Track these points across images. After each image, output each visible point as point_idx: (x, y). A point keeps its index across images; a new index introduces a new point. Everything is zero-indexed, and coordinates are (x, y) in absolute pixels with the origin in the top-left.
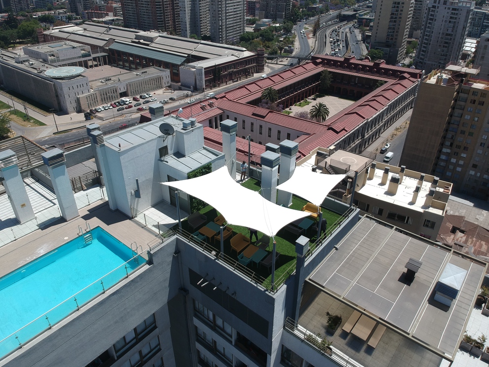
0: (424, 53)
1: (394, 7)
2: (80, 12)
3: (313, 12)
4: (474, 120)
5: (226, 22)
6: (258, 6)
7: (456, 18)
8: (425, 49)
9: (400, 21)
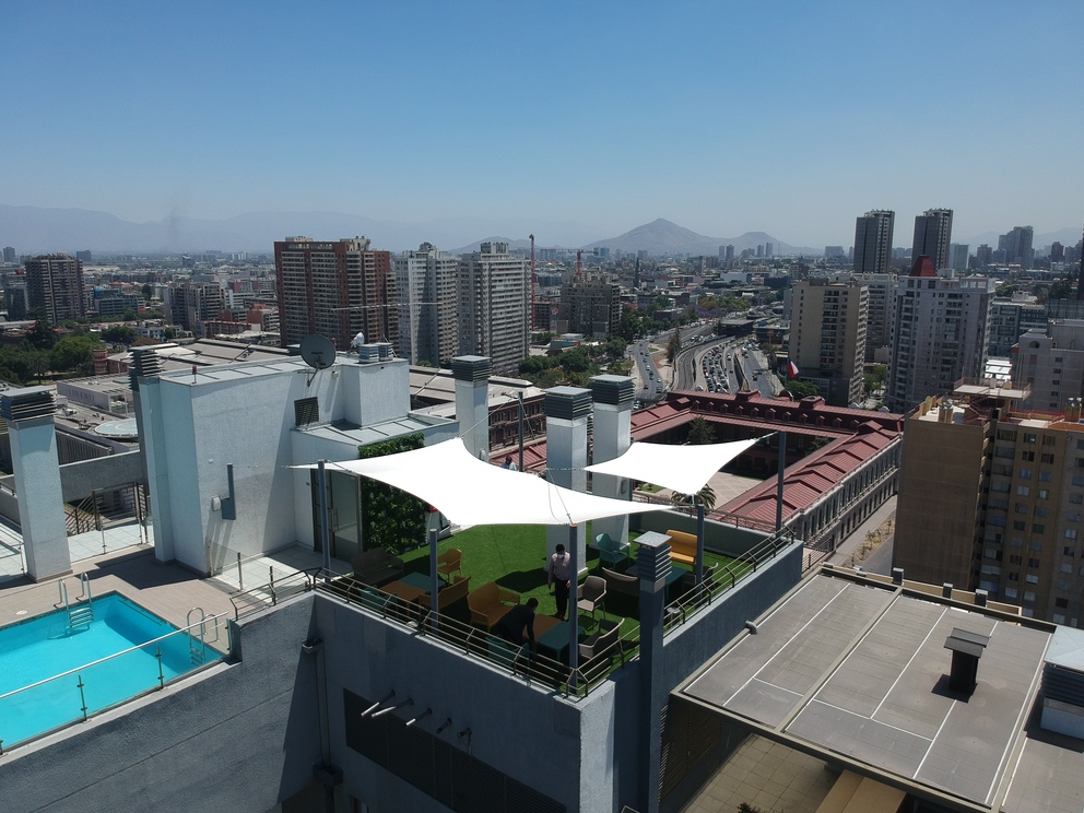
0: (903, 385)
1: (829, 300)
2: (192, 324)
3: (665, 322)
4: (1038, 496)
5: (491, 336)
6: (554, 312)
7: (959, 313)
8: (903, 377)
9: (844, 327)
